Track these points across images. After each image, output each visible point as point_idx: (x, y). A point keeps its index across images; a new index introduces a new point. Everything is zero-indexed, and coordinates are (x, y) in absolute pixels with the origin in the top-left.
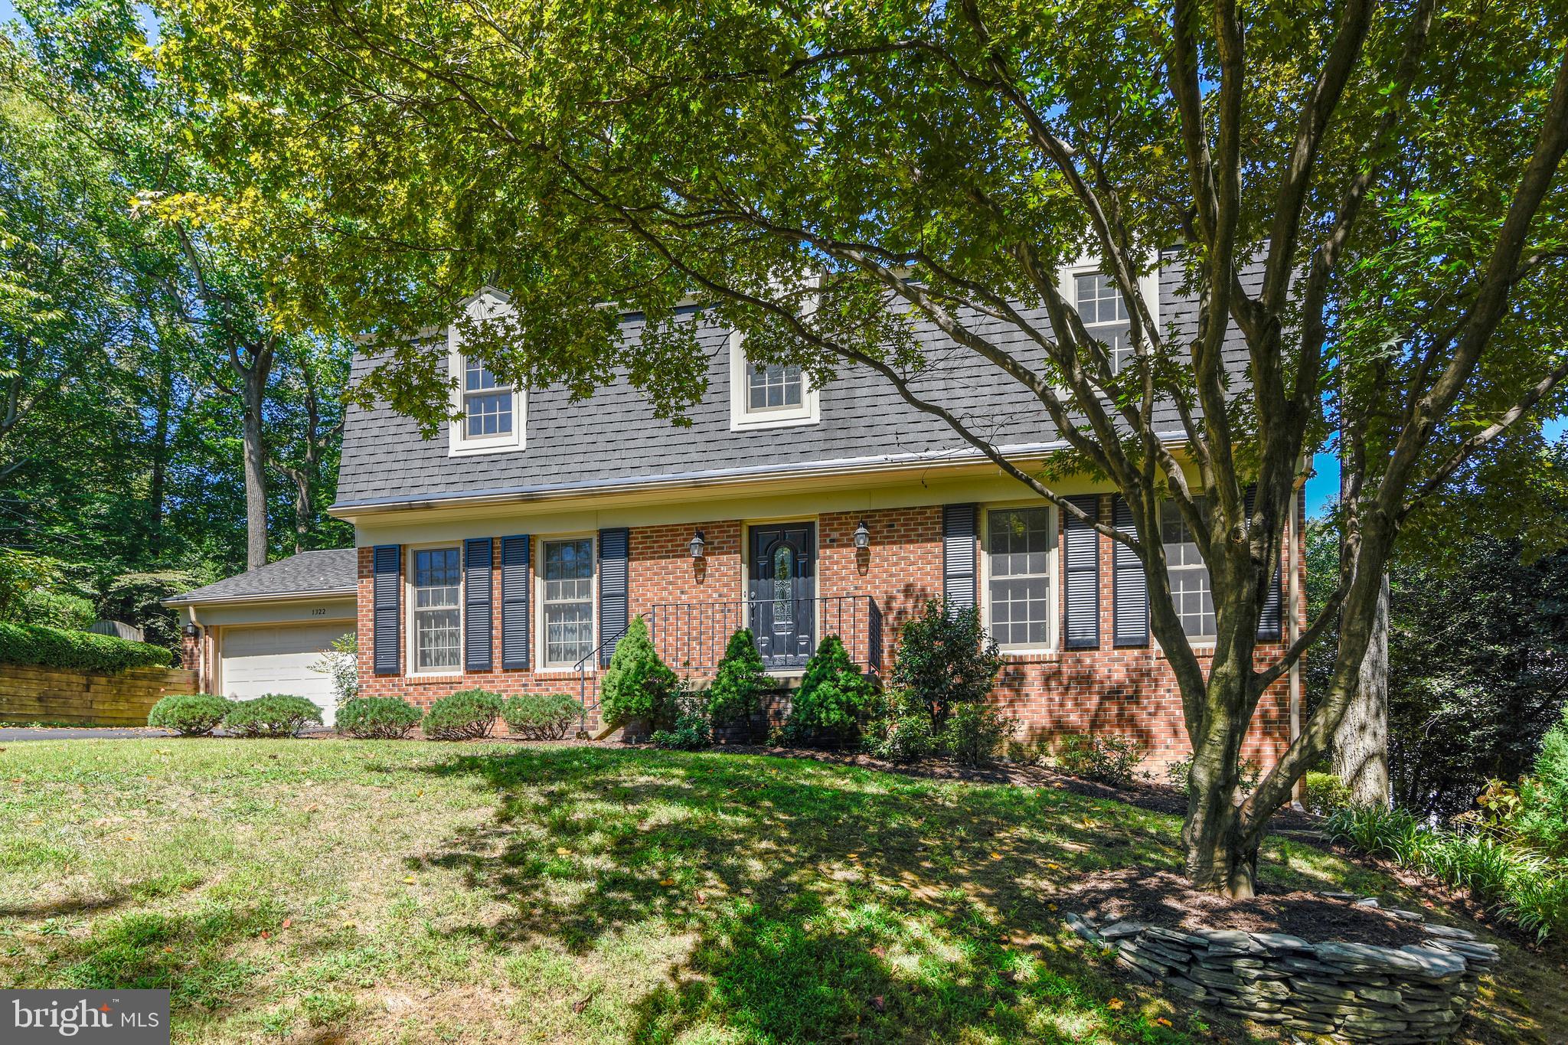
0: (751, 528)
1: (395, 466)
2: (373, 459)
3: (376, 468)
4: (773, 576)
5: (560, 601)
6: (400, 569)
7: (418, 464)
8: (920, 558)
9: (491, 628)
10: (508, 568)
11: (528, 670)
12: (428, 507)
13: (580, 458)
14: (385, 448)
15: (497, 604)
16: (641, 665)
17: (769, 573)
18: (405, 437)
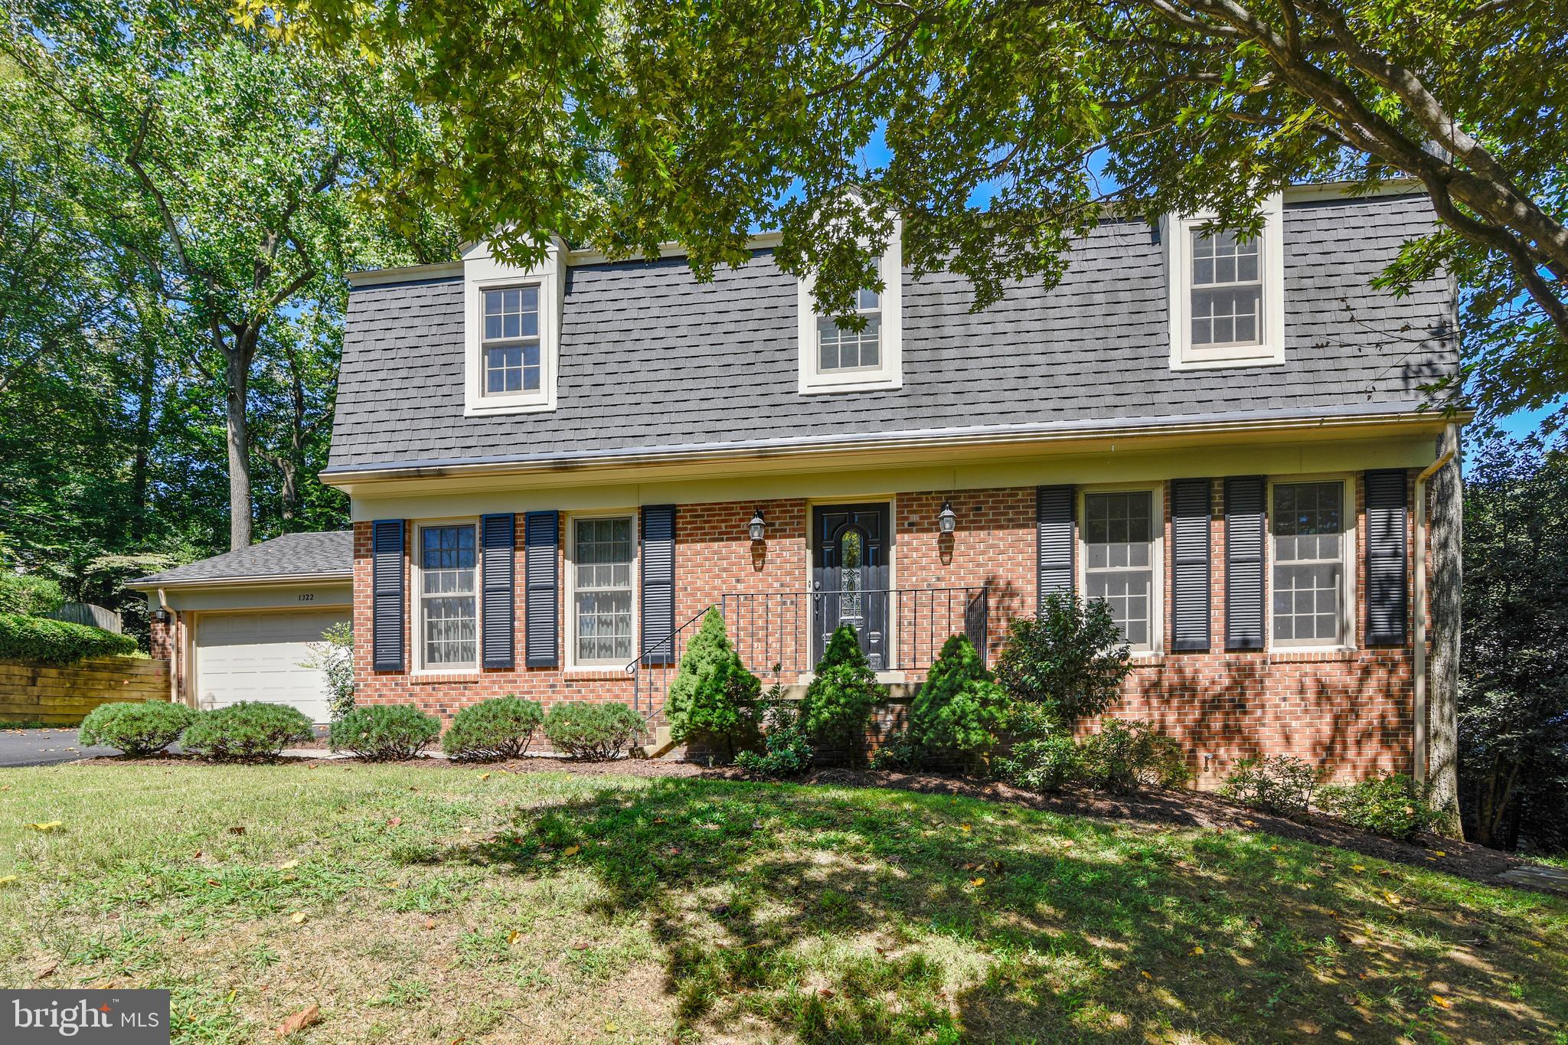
0: (815, 508)
1: (400, 426)
2: (373, 417)
3: (376, 427)
4: (839, 563)
5: (593, 588)
6: (404, 548)
7: (428, 423)
8: (1011, 546)
9: (513, 619)
10: (533, 549)
11: (556, 668)
12: (440, 474)
13: (622, 421)
14: (388, 405)
15: (520, 591)
16: (722, 668)
17: (835, 560)
18: (412, 393)
